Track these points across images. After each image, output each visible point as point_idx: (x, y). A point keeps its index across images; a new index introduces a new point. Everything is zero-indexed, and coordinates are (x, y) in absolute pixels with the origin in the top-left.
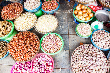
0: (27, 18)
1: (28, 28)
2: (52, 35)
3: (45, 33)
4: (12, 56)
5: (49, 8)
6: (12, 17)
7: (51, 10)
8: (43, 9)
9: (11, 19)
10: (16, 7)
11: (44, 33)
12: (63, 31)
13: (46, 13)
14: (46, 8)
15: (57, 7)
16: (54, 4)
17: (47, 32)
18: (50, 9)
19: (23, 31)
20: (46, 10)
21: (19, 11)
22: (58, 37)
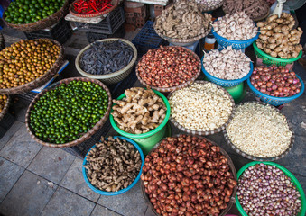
0: (211, 101)
1: (208, 130)
2: (274, 171)
3: (252, 156)
4: (149, 199)
5: (275, 87)
6: (169, 84)
7: (279, 96)
8: (256, 86)
9: (164, 90)
10: (183, 59)
11: (250, 157)
12: (298, 165)
13: (258, 99)
14: (264, 86)
15: (298, 91)
16: (291, 81)
17: (260, 156)
18: (277, 93)
19: (194, 133)
20: (264, 91)
21: (190, 74)
22: (288, 182)
